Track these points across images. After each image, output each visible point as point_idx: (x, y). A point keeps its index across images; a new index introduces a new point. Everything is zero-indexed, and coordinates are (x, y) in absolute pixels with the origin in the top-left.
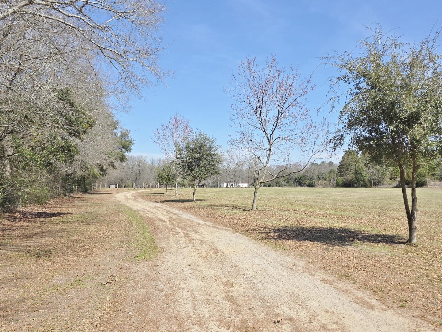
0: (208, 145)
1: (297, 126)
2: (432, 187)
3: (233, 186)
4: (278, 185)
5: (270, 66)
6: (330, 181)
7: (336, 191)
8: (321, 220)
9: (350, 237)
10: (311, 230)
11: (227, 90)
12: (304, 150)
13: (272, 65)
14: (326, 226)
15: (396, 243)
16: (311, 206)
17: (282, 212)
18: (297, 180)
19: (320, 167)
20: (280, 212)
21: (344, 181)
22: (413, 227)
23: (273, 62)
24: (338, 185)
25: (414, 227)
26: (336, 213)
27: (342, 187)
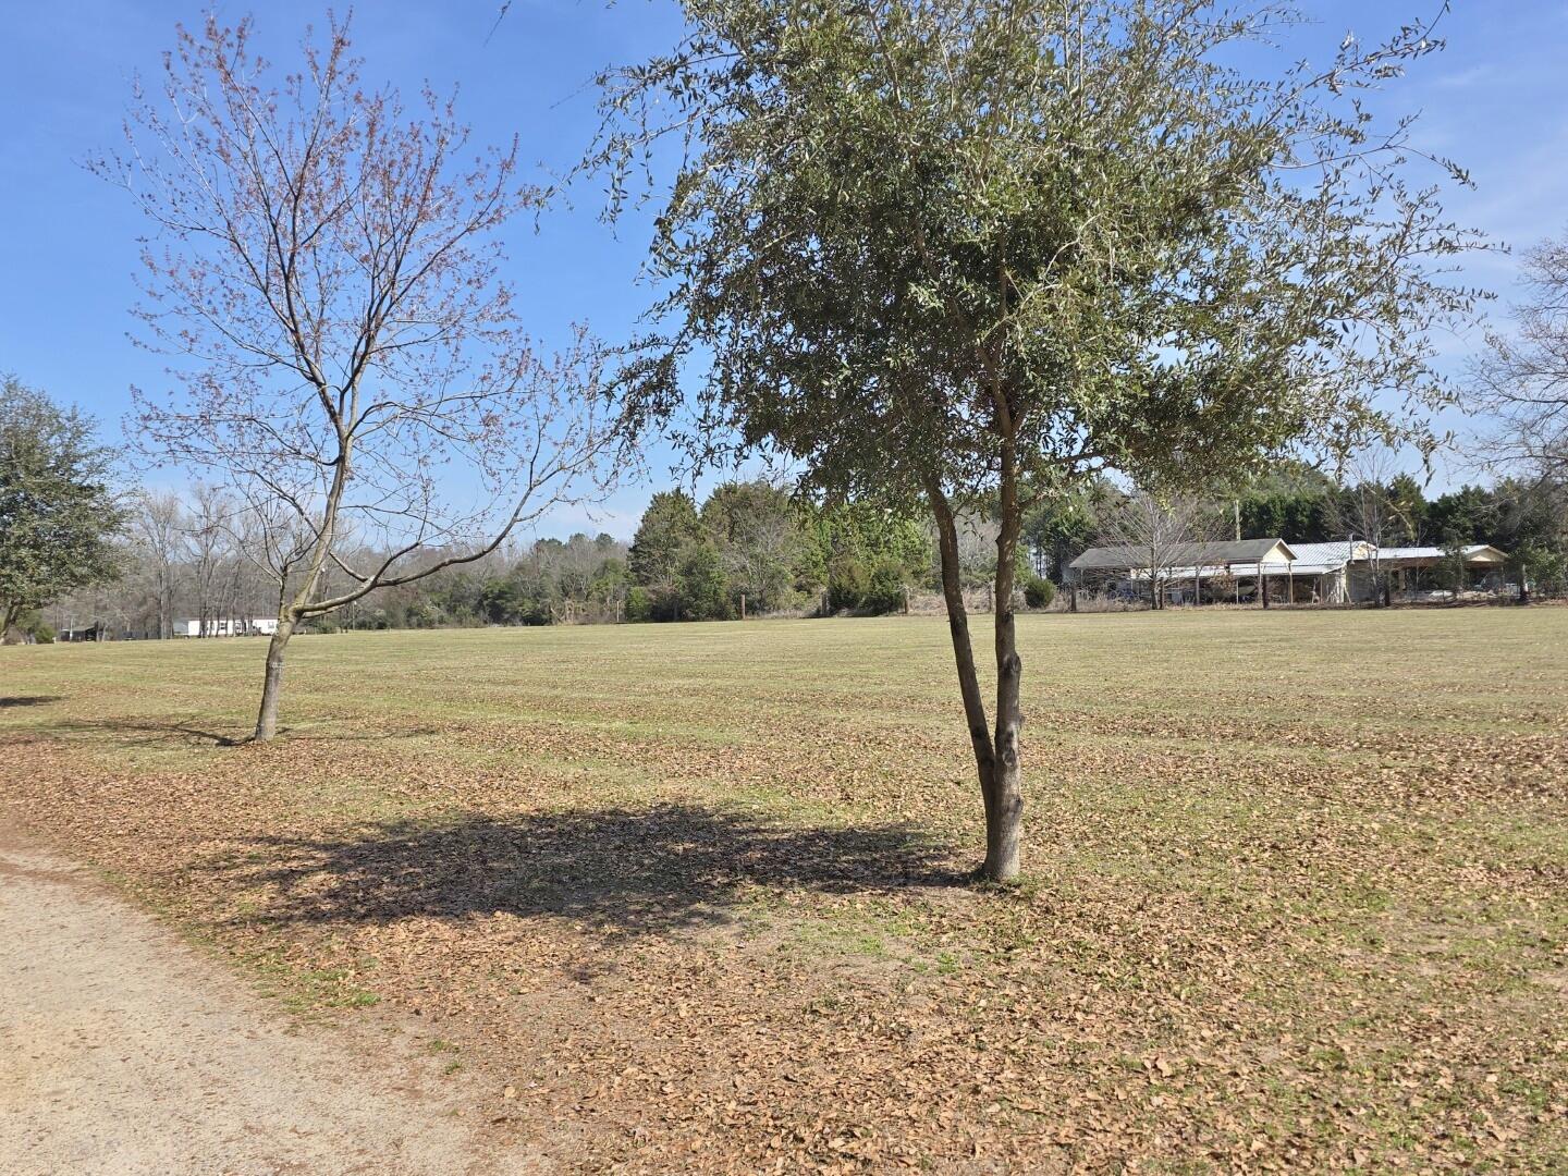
0: (55, 445)
1: (460, 356)
2: (921, 612)
3: (230, 631)
4: (414, 620)
5: (323, 71)
6: (603, 600)
7: (627, 638)
8: (572, 771)
9: (710, 863)
10: (523, 836)
11: (111, 162)
12: (495, 466)
13: (332, 70)
14: (594, 799)
15: (926, 881)
16: (535, 704)
17: (406, 740)
18: (485, 603)
19: (569, 553)
20: (395, 741)
21: (650, 600)
22: (1004, 803)
23: (336, 53)
24: (630, 616)
25: (1013, 801)
26: (632, 728)
27: (645, 620)
